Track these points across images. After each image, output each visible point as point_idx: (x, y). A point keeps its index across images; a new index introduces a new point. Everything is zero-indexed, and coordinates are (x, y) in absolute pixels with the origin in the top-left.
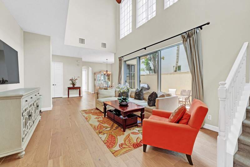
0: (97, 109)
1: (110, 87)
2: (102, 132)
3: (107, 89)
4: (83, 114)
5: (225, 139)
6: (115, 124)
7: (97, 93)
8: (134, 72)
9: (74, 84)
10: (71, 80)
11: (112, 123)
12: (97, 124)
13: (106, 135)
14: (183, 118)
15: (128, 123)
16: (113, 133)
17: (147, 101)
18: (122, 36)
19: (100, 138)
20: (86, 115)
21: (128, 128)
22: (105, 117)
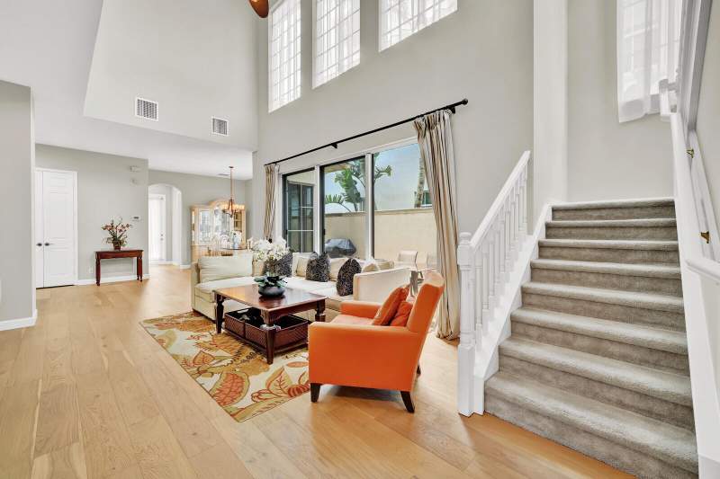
0: (197, 313)
1: (240, 249)
2: (205, 371)
3: (231, 255)
4: (151, 331)
5: (469, 348)
6: (246, 348)
7: (197, 266)
8: (312, 205)
9: (117, 242)
10: (110, 228)
11: (237, 345)
12: (193, 352)
13: (216, 377)
14: (398, 314)
15: (280, 340)
16: (237, 370)
17: (335, 284)
18: (274, 106)
19: (201, 385)
20: (159, 333)
21: (282, 354)
22: (219, 332)
